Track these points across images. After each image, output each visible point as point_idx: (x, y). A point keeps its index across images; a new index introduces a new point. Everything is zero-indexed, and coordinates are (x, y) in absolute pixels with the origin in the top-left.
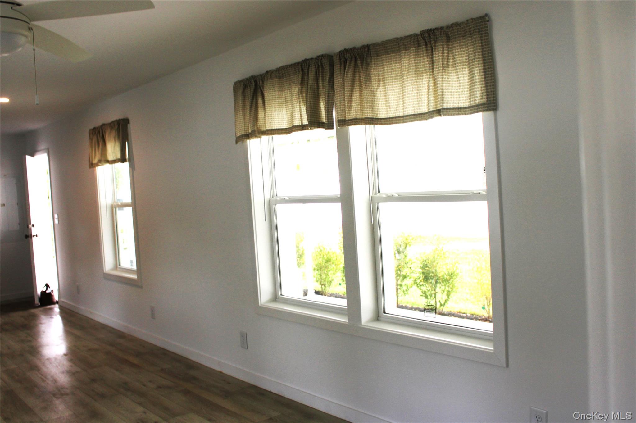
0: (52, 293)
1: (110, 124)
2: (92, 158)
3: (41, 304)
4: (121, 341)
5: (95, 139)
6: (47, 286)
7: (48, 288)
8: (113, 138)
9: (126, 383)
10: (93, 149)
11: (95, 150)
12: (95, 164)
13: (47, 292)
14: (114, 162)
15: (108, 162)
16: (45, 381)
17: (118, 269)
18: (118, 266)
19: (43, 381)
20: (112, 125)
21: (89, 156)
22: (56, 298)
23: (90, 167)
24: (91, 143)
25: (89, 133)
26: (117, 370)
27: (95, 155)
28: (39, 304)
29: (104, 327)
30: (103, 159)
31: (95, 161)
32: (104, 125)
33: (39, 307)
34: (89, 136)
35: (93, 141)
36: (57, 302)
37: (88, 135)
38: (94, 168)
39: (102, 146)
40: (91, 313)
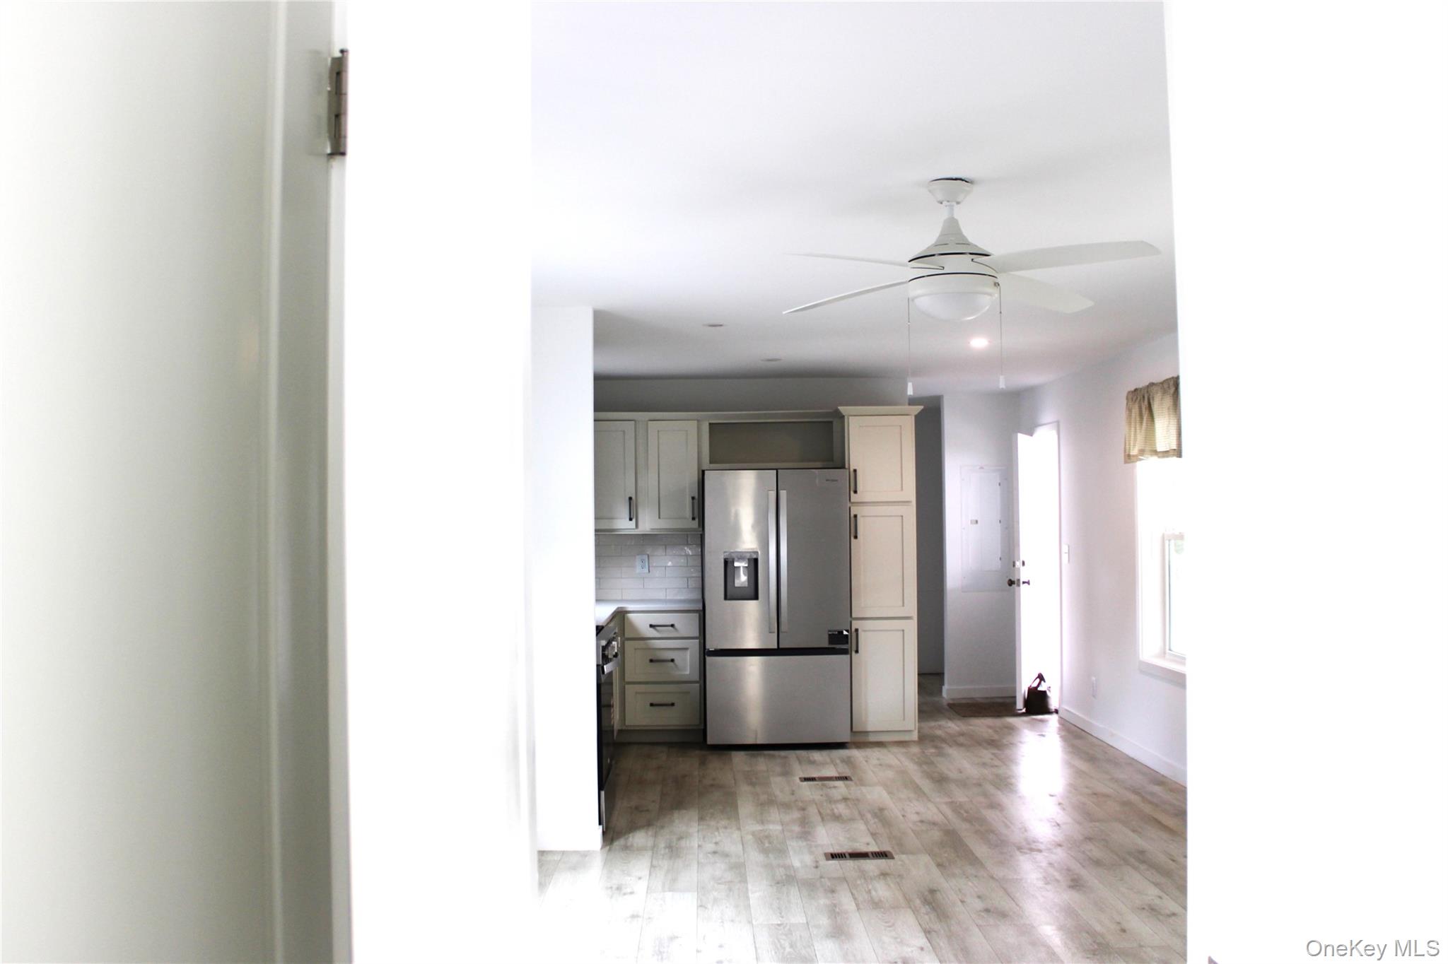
0: (1048, 692)
1: (1162, 383)
2: (1129, 445)
3: (1026, 710)
4: (1157, 789)
5: (1135, 410)
6: (1041, 677)
7: (1042, 682)
8: (1165, 411)
9: (1142, 852)
10: (1133, 429)
11: (1135, 428)
12: (1134, 456)
13: (1039, 689)
14: (1166, 454)
15: (1155, 452)
16: (1009, 827)
17: (1167, 656)
18: (1168, 651)
19: (1007, 827)
20: (1166, 386)
21: (1125, 441)
22: (1054, 703)
23: (1126, 462)
24: (1130, 416)
25: (1127, 399)
26: (1134, 831)
27: (1135, 440)
28: (1024, 710)
29: (1132, 762)
30: (1148, 448)
31: (1134, 452)
32: (1152, 384)
33: (1023, 715)
34: (1127, 404)
35: (1133, 415)
36: (1057, 712)
37: (1125, 402)
38: (1134, 464)
39: (1147, 423)
40: (1112, 735)
